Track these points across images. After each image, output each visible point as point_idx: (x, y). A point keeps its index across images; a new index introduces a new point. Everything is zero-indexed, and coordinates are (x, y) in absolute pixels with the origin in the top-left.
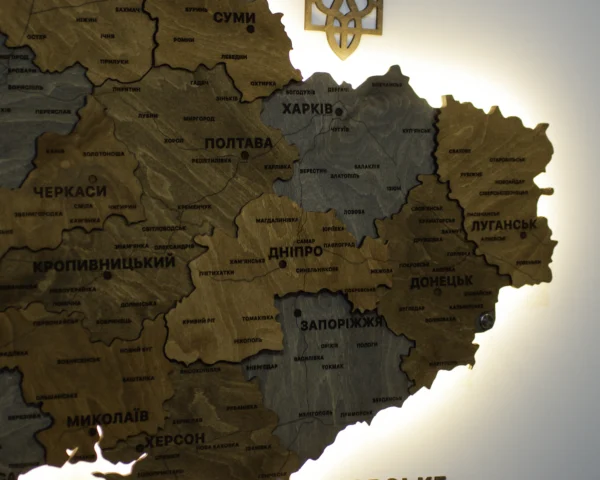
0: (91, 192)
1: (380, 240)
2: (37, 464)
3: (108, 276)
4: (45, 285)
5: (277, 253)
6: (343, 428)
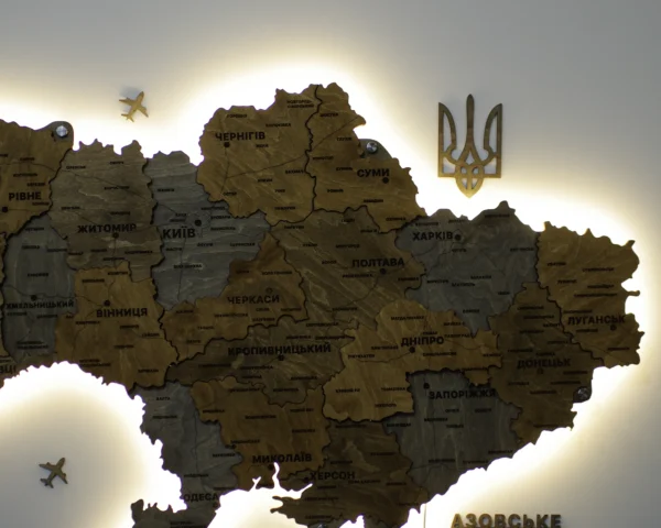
0: (268, 299)
1: (490, 332)
2: (233, 489)
3: (281, 358)
4: (236, 364)
6: (464, 472)
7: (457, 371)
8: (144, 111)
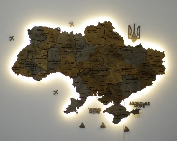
0: (96, 61)
1: (137, 68)
2: (89, 96)
3: (99, 72)
4: (90, 73)
5: (122, 70)
6: (132, 93)
7: (131, 75)
8: (73, 25)
